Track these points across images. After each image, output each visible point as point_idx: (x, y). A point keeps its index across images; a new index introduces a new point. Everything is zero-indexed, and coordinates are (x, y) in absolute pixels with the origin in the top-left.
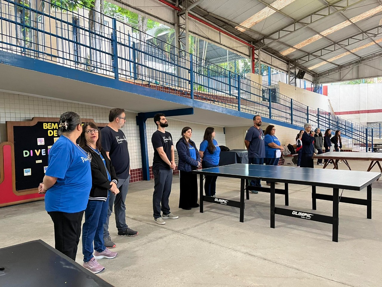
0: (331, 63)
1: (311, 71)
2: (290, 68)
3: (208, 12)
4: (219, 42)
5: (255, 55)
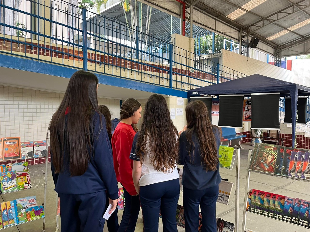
0: (293, 32)
1: (271, 42)
2: (242, 36)
5: (186, 14)
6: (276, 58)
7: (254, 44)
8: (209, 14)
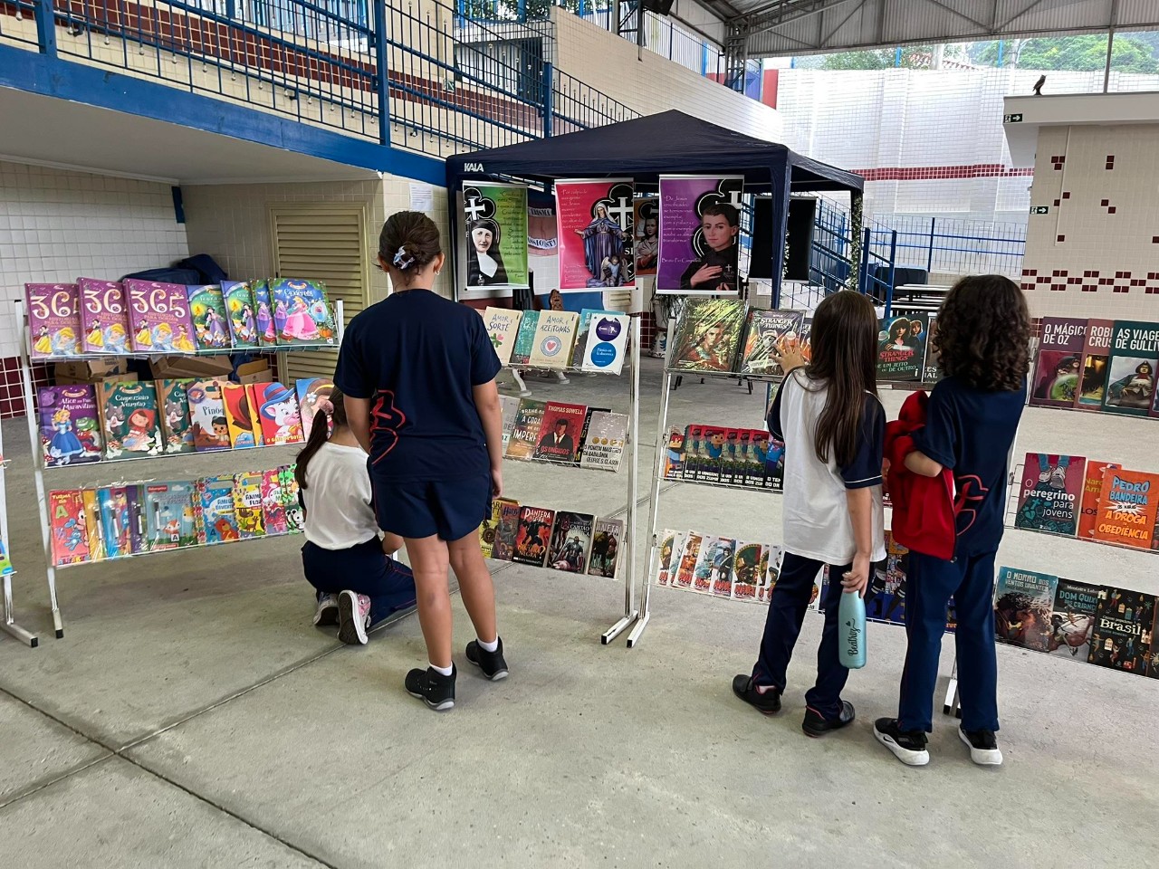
6: (730, 58)
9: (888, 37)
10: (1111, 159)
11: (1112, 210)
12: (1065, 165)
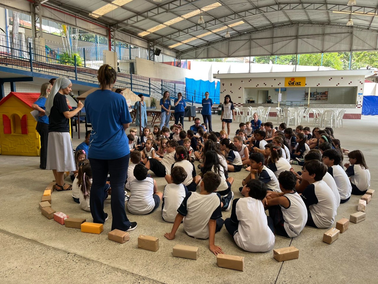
0: (186, 44)
1: (173, 49)
2: (150, 46)
3: (62, 3)
4: (75, 25)
5: (111, 36)
6: (178, 59)
7: (158, 53)
8: (126, 33)
9: (210, 56)
10: (231, 84)
11: (232, 93)
12: (224, 85)
